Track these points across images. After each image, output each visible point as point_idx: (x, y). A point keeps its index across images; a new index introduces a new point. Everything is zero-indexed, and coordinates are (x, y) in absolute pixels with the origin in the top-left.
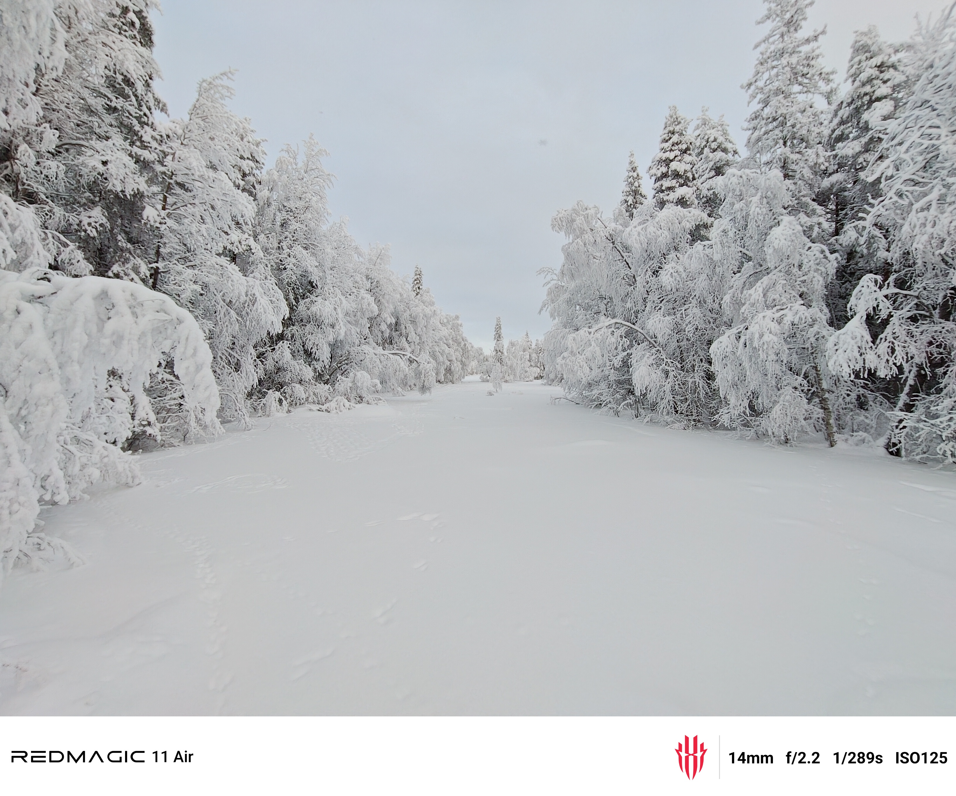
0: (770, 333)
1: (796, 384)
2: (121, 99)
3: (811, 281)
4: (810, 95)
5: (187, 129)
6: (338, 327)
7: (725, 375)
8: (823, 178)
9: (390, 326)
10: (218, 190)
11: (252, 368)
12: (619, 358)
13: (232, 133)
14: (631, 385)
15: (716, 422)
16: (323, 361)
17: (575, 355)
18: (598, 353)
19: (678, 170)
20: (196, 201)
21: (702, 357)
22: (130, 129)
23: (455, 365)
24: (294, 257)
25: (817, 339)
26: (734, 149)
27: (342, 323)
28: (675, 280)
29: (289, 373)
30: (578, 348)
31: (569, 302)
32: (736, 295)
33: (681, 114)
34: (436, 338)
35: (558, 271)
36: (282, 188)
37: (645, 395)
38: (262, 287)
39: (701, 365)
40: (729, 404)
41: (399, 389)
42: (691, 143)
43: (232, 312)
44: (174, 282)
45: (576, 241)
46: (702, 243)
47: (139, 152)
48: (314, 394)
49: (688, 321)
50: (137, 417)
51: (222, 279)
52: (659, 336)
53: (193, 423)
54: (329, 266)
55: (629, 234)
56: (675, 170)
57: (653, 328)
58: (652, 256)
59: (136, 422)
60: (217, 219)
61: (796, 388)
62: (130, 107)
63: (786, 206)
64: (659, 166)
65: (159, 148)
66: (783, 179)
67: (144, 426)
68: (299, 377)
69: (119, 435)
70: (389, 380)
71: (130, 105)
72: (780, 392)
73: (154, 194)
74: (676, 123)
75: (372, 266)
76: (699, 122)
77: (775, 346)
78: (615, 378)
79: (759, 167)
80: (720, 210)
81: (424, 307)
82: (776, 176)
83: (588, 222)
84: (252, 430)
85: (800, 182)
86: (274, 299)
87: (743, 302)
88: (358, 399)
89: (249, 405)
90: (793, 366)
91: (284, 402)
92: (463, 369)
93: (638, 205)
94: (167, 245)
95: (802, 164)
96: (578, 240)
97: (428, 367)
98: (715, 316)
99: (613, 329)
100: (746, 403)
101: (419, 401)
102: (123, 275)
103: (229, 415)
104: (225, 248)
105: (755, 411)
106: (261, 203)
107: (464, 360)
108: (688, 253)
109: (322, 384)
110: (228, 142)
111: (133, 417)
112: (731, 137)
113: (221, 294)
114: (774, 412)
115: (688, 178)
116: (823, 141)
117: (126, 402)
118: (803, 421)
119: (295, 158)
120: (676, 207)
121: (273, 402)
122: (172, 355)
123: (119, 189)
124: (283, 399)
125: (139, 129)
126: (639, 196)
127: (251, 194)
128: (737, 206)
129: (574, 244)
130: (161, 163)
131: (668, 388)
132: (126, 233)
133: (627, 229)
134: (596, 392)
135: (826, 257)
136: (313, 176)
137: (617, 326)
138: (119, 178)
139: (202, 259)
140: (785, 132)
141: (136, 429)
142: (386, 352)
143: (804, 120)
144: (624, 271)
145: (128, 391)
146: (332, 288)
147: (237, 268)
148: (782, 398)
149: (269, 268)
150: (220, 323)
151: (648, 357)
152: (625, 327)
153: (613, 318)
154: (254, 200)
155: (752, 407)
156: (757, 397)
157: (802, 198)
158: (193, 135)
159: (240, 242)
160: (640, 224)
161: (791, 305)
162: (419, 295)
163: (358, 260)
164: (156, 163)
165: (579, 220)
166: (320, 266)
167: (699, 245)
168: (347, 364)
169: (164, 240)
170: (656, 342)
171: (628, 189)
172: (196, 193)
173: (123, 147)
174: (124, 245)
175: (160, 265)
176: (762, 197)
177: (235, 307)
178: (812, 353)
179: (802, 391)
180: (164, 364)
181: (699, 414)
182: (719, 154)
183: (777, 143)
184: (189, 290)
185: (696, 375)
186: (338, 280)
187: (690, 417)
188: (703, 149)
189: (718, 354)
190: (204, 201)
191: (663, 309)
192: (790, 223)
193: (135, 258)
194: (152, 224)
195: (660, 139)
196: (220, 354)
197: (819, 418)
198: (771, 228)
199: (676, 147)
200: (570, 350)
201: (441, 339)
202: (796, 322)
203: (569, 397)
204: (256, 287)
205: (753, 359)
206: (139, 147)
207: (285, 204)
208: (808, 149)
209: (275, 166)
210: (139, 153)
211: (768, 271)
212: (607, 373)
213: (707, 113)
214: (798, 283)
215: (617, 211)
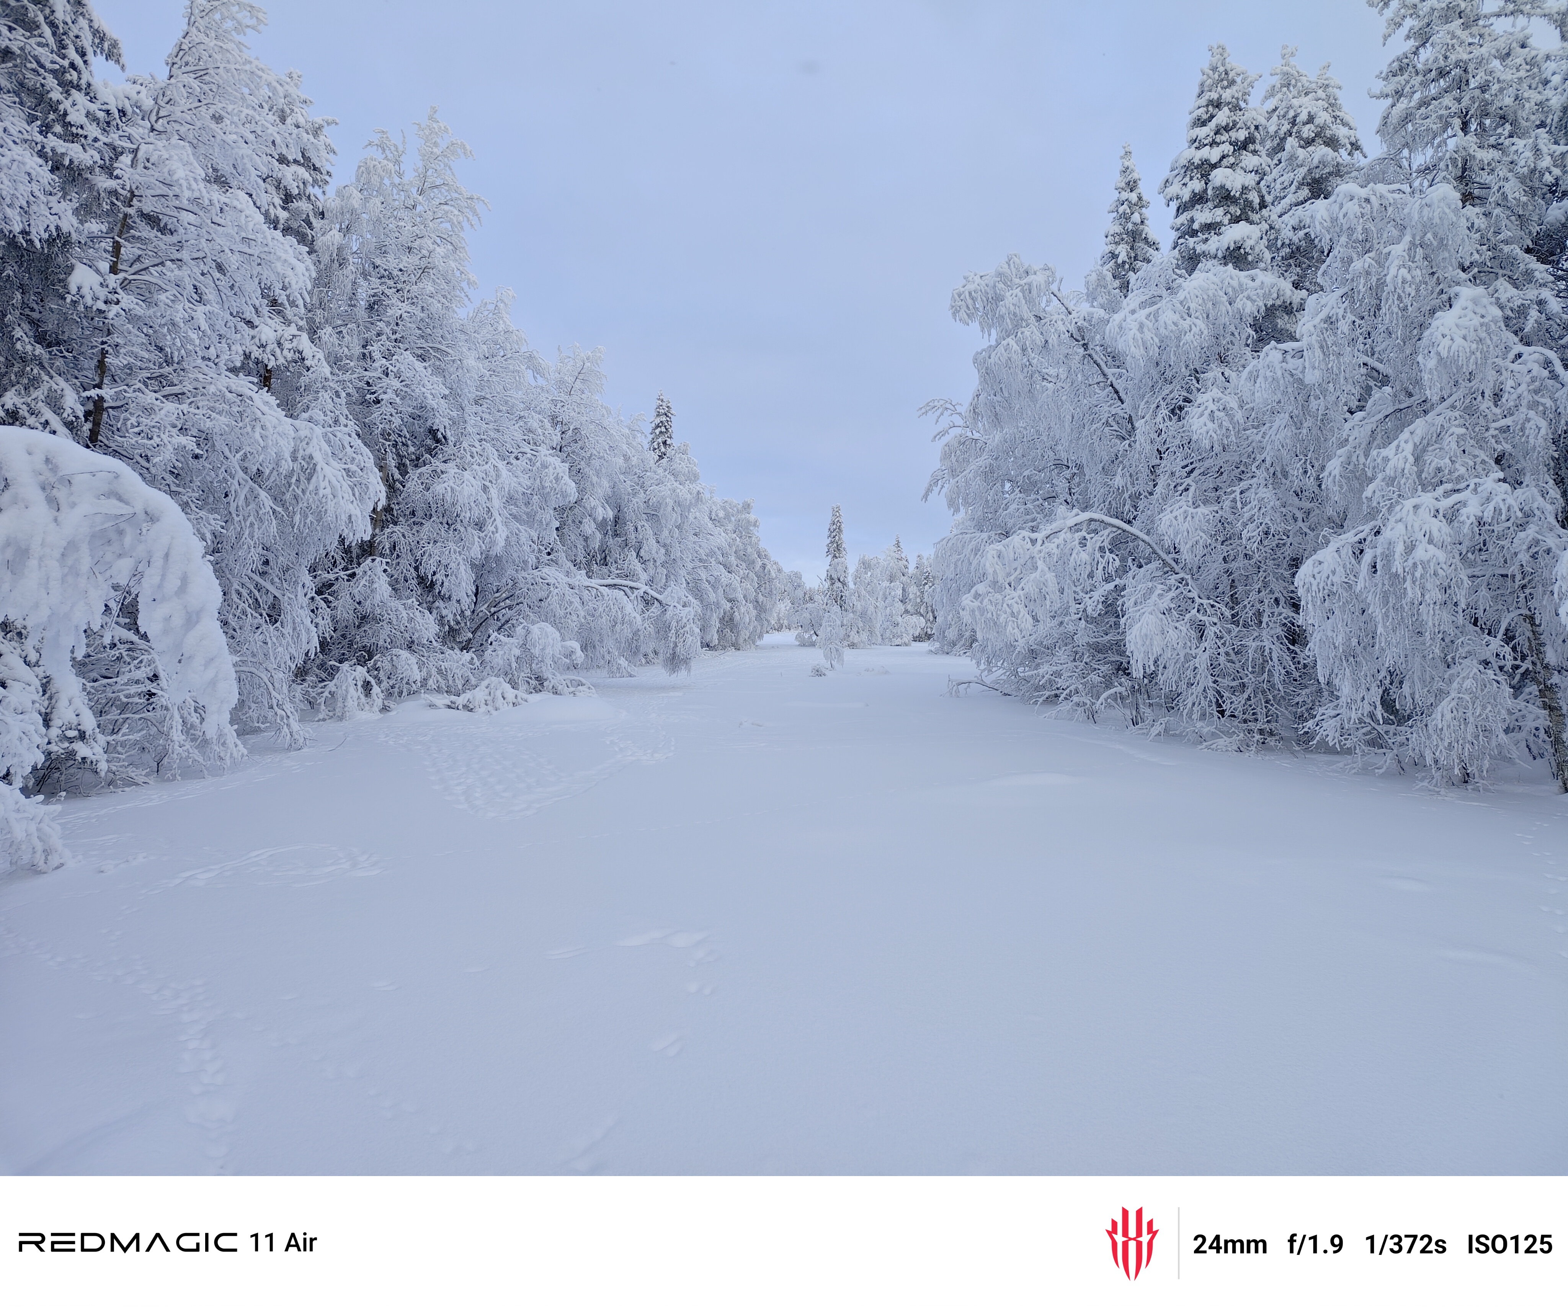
0: (1430, 542)
1: (1488, 654)
2: (21, 31)
3: (1522, 429)
4: (1521, 20)
5: (162, 96)
6: (492, 529)
7: (1330, 634)
8: (1549, 204)
9: (602, 525)
10: (232, 231)
11: (305, 615)
12: (1097, 595)
13: (261, 106)
14: (1122, 653)
15: (1308, 736)
16: (458, 601)
17: (1001, 589)
18: (1052, 586)
19: (1228, 186)
20: (185, 255)
21: (1276, 595)
22: (40, 97)
23: (743, 609)
24: (398, 376)
25: (1534, 557)
26: (1353, 139)
27: (499, 520)
28: (1221, 426)
29: (387, 628)
30: (1009, 575)
31: (989, 474)
32: (1354, 459)
33: (1236, 62)
34: (701, 551)
35: (964, 409)
36: (371, 228)
37: (1152, 676)
38: (329, 442)
39: (1276, 611)
40: (1338, 698)
41: (623, 662)
42: (1257, 127)
43: (263, 494)
44: (137, 430)
45: (1004, 343)
46: (1280, 346)
47: (61, 146)
48: (440, 671)
49: (1247, 516)
50: (56, 722)
51: (241, 424)
52: (1184, 549)
53: (177, 735)
54: (472, 396)
55: (1121, 328)
56: (1222, 187)
57: (1171, 531)
58: (1169, 374)
59: (54, 732)
60: (231, 293)
61: (1486, 663)
62: (40, 49)
63: (1467, 264)
64: (1187, 179)
65: (103, 139)
66: (1460, 204)
67: (71, 740)
68: (407, 635)
69: (15, 761)
70: (601, 641)
71: (39, 44)
72: (1451, 671)
73: (92, 238)
74: (1225, 83)
75: (563, 397)
76: (1276, 81)
77: (1440, 572)
78: (1087, 639)
79: (1408, 180)
80: (1320, 272)
81: (676, 484)
82: (1444, 199)
83: (1030, 301)
84: (305, 750)
85: (1497, 211)
86: (353, 468)
87: (1370, 474)
88: (533, 682)
89: (299, 695)
90: (1480, 613)
91: (376, 690)
92: (758, 618)
93: (1139, 264)
94: (122, 351)
95: (1502, 172)
96: (1009, 340)
97: (683, 614)
98: (1307, 505)
99: (1083, 533)
100: (1376, 695)
101: (663, 688)
102: (27, 415)
103: (255, 715)
104: (247, 356)
105: (1395, 712)
106: (325, 259)
107: (761, 598)
108: (1248, 369)
109: (457, 651)
110: (253, 127)
111: (47, 723)
112: (1346, 113)
113: (238, 456)
114: (1437, 715)
115: (1249, 204)
116: (1549, 121)
117: (32, 688)
118: (1502, 735)
119: (397, 162)
120: (1222, 268)
121: (352, 689)
122: (134, 591)
123: (17, 228)
124: (373, 682)
125: (61, 97)
126: (1141, 244)
127: (302, 239)
128: (1358, 265)
129: (1001, 349)
130: (109, 170)
131: (1202, 660)
132: (33, 323)
133: (1116, 316)
134: (1046, 669)
135: (1554, 376)
136: (438, 202)
137: (1093, 526)
138: (17, 204)
139: (196, 380)
140: (1466, 102)
141: (53, 748)
142: (594, 582)
143: (1508, 76)
144: (1109, 408)
145: (37, 664)
146: (477, 444)
147: (273, 400)
148: (1455, 685)
149: (343, 400)
150: (236, 519)
151: (1160, 595)
152: (1110, 529)
153: (1085, 509)
154: (309, 253)
155: (1388, 704)
156: (1401, 683)
157: (1502, 246)
158: (177, 110)
159: (279, 344)
160: (1143, 305)
161: (1477, 480)
162: (665, 460)
163: (533, 384)
164: (97, 170)
165: (1012, 298)
166: (453, 395)
167: (1272, 352)
168: (510, 608)
169: (116, 338)
170: (1176, 561)
171: (1118, 229)
172: (185, 237)
173: (26, 136)
174: (29, 348)
175: (107, 392)
176: (1412, 244)
177: (269, 483)
178: (1523, 587)
179: (1501, 668)
180: (115, 607)
181: (1271, 718)
182: (1320, 151)
183: (1447, 125)
184: (170, 447)
185: (1264, 633)
186: (491, 426)
187: (1251, 725)
188: (1283, 140)
189: (1314, 588)
190: (201, 254)
191: (1192, 489)
192: (1475, 301)
193: (51, 378)
194: (89, 302)
195: (1189, 119)
196: (236, 586)
197: (1537, 729)
198: (1433, 312)
199: (1224, 137)
200: (990, 578)
201: (712, 553)
202: (1488, 516)
203: (988, 680)
204: (315, 441)
205: (1392, 600)
206: (59, 136)
207: (378, 262)
208: (1515, 140)
209: (354, 180)
210: (60, 150)
211: (1425, 405)
212: (1071, 628)
213: (1293, 61)
214: (1492, 432)
215: (1094, 276)
